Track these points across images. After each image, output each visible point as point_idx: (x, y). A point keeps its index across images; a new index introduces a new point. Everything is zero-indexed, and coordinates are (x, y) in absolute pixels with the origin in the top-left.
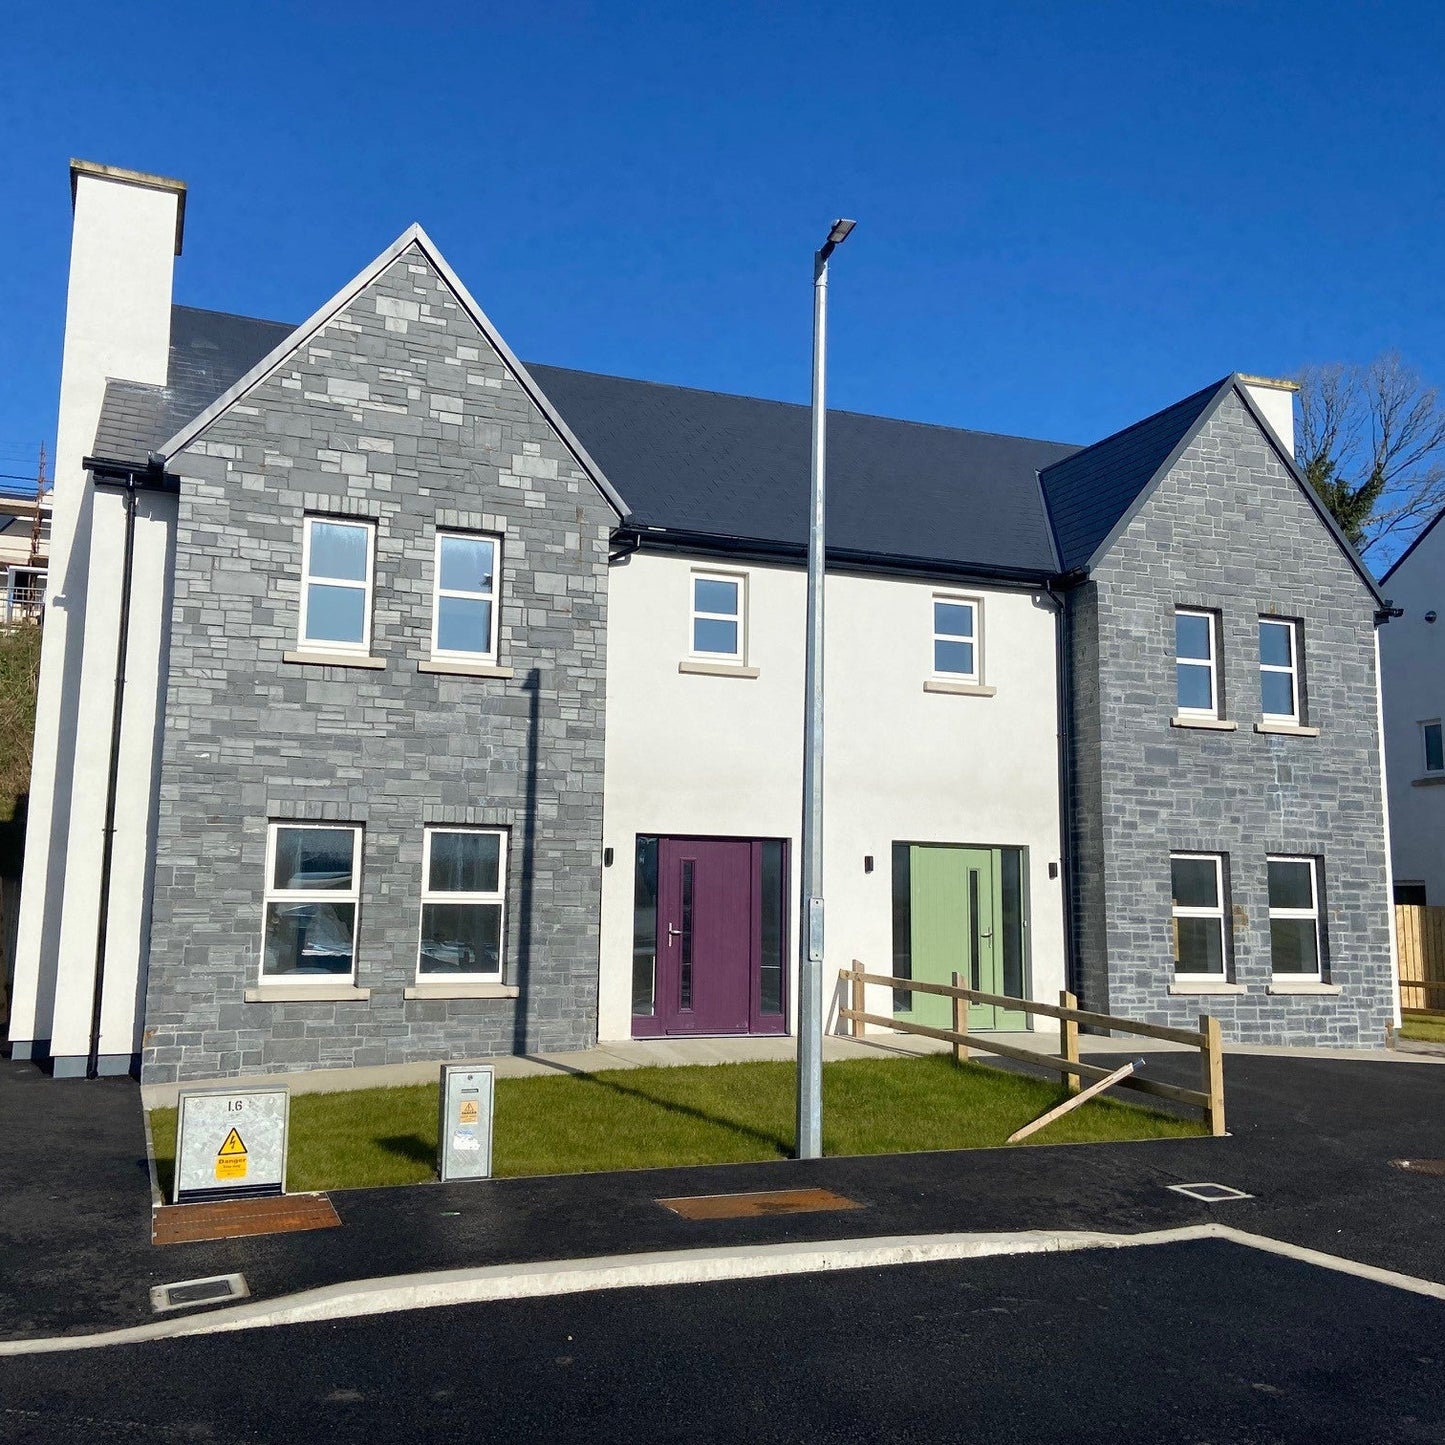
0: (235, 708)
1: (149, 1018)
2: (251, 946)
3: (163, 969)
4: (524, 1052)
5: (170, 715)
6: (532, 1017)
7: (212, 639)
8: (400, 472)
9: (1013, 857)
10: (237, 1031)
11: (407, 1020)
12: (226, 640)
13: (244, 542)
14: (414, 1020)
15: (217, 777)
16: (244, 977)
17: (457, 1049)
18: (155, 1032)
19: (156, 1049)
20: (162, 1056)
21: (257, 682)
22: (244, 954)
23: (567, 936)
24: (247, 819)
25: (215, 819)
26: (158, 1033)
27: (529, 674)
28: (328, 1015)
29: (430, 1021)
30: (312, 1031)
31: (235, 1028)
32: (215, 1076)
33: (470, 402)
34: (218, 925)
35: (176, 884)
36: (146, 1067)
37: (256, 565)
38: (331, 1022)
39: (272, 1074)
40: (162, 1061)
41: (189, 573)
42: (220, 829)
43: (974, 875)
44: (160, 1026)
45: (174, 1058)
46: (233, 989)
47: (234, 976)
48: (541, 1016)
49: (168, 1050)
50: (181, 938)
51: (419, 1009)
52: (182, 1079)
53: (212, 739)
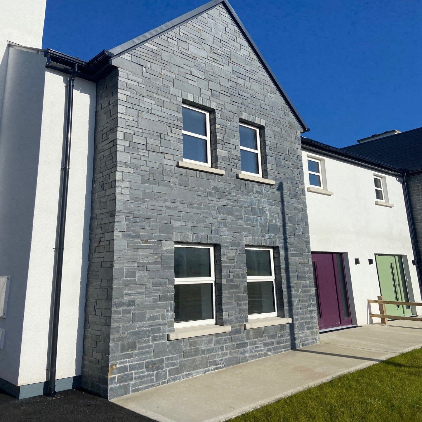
0: (154, 186)
1: (112, 357)
2: (169, 309)
3: (120, 327)
4: (296, 348)
5: (119, 186)
6: (296, 331)
7: (140, 150)
8: (222, 92)
9: (401, 258)
10: (164, 358)
11: (247, 339)
12: (147, 152)
13: (154, 107)
14: (249, 339)
15: (146, 220)
16: (166, 327)
17: (269, 350)
18: (116, 365)
19: (117, 375)
20: (121, 380)
21: (164, 174)
22: (165, 314)
23: (304, 294)
24: (164, 242)
25: (146, 242)
26: (118, 366)
27: (279, 184)
28: (210, 342)
29: (256, 338)
30: (203, 352)
31: (163, 356)
32: (153, 386)
33: (247, 71)
34: (151, 298)
35: (126, 277)
36: (111, 388)
37: (160, 119)
38: (212, 345)
39: (185, 379)
40: (121, 382)
41: (125, 115)
42: (149, 247)
43: (391, 264)
44: (118, 361)
45: (129, 379)
46: (161, 334)
47: (161, 327)
48: (299, 330)
49: (125, 375)
50: (129, 308)
51: (251, 333)
52: (133, 391)
53: (143, 200)
